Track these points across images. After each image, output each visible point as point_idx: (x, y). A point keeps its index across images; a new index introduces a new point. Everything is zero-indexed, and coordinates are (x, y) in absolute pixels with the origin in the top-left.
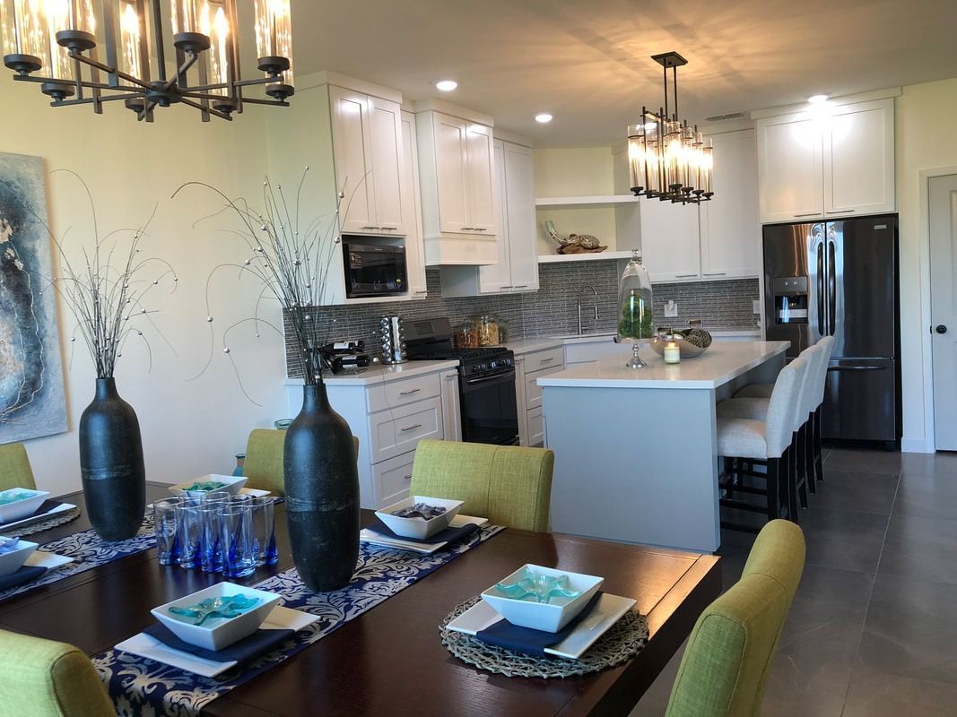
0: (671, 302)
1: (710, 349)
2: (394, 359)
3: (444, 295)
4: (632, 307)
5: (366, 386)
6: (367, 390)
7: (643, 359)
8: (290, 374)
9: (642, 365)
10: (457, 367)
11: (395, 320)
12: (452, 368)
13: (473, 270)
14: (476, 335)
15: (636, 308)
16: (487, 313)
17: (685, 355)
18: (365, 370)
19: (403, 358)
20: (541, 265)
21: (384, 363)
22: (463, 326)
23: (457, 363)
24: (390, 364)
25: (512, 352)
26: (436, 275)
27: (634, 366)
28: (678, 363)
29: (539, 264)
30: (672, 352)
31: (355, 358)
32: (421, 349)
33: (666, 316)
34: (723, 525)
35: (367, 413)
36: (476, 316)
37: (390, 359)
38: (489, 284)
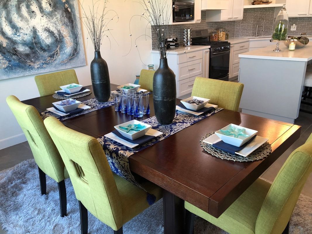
0: (294, 25)
1: (308, 45)
2: (187, 45)
3: (207, 21)
4: (279, 28)
5: (178, 54)
6: (178, 56)
7: (280, 48)
8: (153, 49)
9: (280, 51)
10: (209, 48)
11: (189, 30)
12: (208, 49)
13: (218, 11)
14: (217, 36)
15: (281, 28)
16: (222, 28)
17: (297, 47)
18: (177, 49)
19: (191, 44)
20: (245, 9)
21: (184, 46)
22: (213, 33)
23: (209, 47)
24: (186, 46)
25: (230, 43)
26: (204, 13)
27: (276, 51)
28: (294, 50)
29: (244, 9)
30: (292, 46)
31: (174, 44)
32: (197, 41)
35: (178, 64)
36: (217, 29)
37: (186, 45)
38: (224, 17)
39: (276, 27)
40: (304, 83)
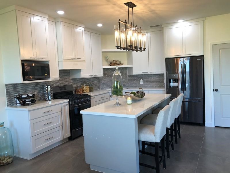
0: (142, 80)
2: (48, 99)
3: (71, 78)
4: (116, 85)
5: (29, 111)
6: (29, 112)
7: (120, 102)
8: (8, 106)
9: (119, 105)
10: (68, 102)
11: (49, 87)
12: (67, 102)
13: (79, 71)
14: (82, 90)
16: (86, 83)
18: (33, 104)
19: (52, 99)
22: (77, 87)
23: (68, 100)
24: (47, 100)
25: (90, 95)
27: (117, 105)
28: (131, 104)
29: (103, 68)
30: (129, 100)
31: (30, 100)
32: (56, 96)
33: (140, 83)
34: (140, 164)
35: (29, 120)
36: (83, 84)
37: (47, 99)
38: (84, 75)
39: (113, 85)
40: (139, 137)
